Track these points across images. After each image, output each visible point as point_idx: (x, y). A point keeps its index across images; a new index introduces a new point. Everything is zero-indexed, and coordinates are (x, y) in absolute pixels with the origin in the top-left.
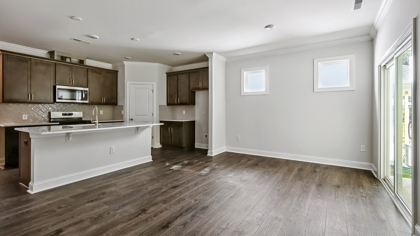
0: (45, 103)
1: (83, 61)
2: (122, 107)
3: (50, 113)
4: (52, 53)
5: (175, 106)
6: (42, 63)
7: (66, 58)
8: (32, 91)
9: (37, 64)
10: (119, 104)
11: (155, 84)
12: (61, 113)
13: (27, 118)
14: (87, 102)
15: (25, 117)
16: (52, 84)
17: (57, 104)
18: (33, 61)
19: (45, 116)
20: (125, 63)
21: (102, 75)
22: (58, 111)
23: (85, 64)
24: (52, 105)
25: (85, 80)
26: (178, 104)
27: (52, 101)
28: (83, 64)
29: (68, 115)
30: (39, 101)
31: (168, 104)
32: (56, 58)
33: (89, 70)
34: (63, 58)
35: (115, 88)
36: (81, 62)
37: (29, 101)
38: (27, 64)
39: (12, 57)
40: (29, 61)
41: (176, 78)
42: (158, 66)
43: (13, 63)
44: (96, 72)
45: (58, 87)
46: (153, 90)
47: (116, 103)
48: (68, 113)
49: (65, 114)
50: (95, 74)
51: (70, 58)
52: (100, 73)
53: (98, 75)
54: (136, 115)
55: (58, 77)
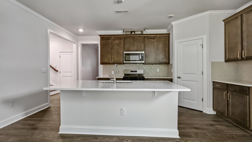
1: (142, 31)
2: (172, 66)
5: (239, 62)
6: (117, 38)
11: (205, 37)
13: (114, 73)
14: (144, 62)
21: (156, 39)
23: (143, 33)
25: (143, 45)
26: (242, 59)
27: (123, 62)
29: (134, 72)
30: (116, 63)
31: (227, 60)
32: (125, 33)
33: (146, 37)
34: (131, 32)
37: (111, 63)
38: (110, 41)
39: (103, 38)
40: (111, 39)
41: (239, 22)
42: (209, 14)
43: (104, 41)
44: (151, 38)
45: (125, 52)
46: (202, 45)
47: (168, 62)
48: (134, 70)
49: (132, 71)
50: (150, 40)
51: (134, 32)
52: (154, 39)
53: (152, 40)
54: (183, 73)
55: (126, 46)
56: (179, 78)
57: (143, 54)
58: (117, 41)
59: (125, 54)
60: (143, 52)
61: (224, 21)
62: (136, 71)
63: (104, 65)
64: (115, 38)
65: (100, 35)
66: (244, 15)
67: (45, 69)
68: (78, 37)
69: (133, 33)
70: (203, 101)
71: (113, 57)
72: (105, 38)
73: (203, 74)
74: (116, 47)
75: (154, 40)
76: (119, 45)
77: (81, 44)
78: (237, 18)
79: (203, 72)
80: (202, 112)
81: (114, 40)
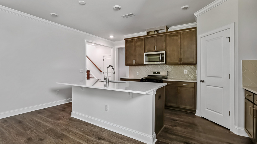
6: (139, 40)
14: (164, 63)
23: (169, 31)
30: (138, 64)
37: (134, 64)
38: (133, 43)
39: (128, 41)
40: (134, 41)
43: (128, 44)
44: (174, 36)
45: (145, 54)
46: (229, 38)
47: (195, 62)
48: (157, 72)
49: (155, 73)
50: (172, 37)
52: (177, 36)
53: (175, 37)
54: (207, 76)
55: (147, 47)
56: (203, 82)
57: (163, 54)
58: (139, 43)
59: (145, 55)
60: (164, 52)
62: (159, 73)
63: (130, 66)
64: (137, 40)
65: (125, 39)
67: (83, 70)
68: (114, 42)
69: (156, 33)
70: (230, 115)
71: (135, 58)
74: (138, 49)
75: (177, 38)
76: (140, 46)
77: (117, 48)
79: (230, 75)
80: (229, 130)
81: (137, 43)
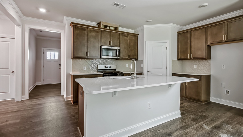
0: (95, 59)
1: (117, 28)
2: (142, 62)
3: (98, 66)
4: (99, 24)
6: (94, 31)
7: (107, 26)
8: (88, 50)
9: (91, 31)
10: (139, 59)
11: (168, 42)
12: (104, 66)
13: (85, 69)
14: (120, 57)
15: (85, 68)
16: (99, 45)
17: (102, 60)
18: (89, 29)
19: (95, 67)
20: (145, 26)
21: (129, 38)
22: (102, 64)
23: (118, 30)
24: (99, 60)
25: (118, 42)
26: (191, 59)
27: (99, 57)
28: (117, 30)
30: (92, 57)
32: (101, 26)
33: (121, 34)
34: (106, 27)
35: (136, 47)
36: (116, 28)
37: (87, 58)
38: (86, 32)
40: (87, 30)
41: (189, 35)
42: (172, 26)
43: (78, 31)
44: (125, 36)
45: (103, 47)
46: (167, 47)
47: (137, 58)
51: (109, 26)
54: (152, 68)
55: (103, 41)
56: (149, 72)
57: (119, 50)
58: (93, 34)
59: (103, 49)
60: (119, 48)
61: (177, 32)
62: (110, 67)
63: (74, 59)
64: (91, 29)
65: (73, 23)
66: (192, 32)
69: (108, 28)
72: (79, 27)
73: (167, 69)
74: (92, 40)
75: (127, 38)
76: (95, 37)
78: (187, 32)
79: (167, 67)
81: (90, 32)
